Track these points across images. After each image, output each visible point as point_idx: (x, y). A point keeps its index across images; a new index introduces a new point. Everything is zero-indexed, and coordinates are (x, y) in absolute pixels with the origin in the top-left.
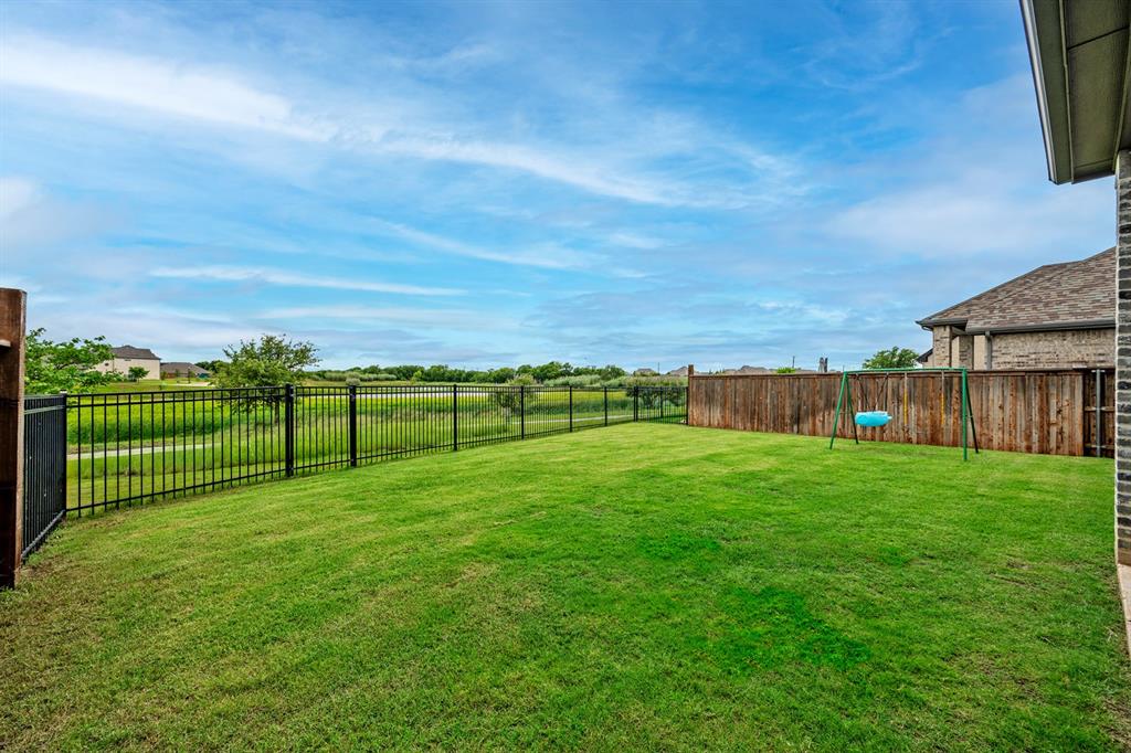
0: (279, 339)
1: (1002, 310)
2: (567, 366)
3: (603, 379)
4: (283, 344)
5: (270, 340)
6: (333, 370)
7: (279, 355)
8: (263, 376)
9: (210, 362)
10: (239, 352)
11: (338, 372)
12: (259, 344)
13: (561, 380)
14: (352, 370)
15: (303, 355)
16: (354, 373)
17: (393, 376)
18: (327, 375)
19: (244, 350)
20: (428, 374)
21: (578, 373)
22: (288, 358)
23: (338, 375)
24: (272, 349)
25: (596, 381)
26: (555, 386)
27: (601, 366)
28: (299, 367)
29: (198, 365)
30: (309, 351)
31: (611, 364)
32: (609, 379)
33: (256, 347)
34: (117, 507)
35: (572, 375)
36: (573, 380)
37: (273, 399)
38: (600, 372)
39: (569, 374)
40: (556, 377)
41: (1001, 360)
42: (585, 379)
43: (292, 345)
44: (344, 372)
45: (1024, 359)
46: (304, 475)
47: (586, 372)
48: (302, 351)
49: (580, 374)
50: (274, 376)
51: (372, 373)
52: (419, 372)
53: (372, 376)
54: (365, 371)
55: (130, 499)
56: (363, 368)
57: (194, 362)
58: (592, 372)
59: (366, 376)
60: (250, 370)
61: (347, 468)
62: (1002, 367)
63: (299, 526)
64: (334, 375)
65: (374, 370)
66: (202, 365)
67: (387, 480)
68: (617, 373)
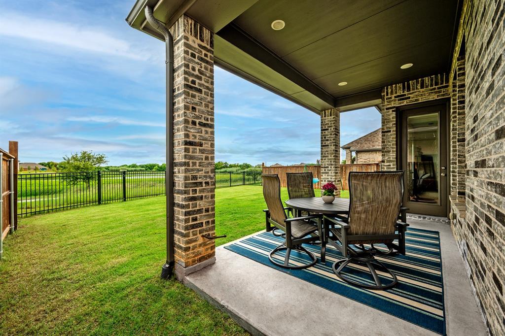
0: (89, 152)
1: (361, 144)
2: (226, 163)
3: (242, 169)
4: (91, 155)
5: (85, 153)
6: (113, 166)
7: (89, 159)
8: (82, 169)
9: (46, 162)
10: (70, 158)
11: (116, 167)
12: (79, 155)
13: (223, 170)
14: (123, 166)
15: (100, 159)
16: (124, 167)
17: (144, 169)
18: (110, 168)
19: (73, 158)
20: (161, 168)
21: (231, 166)
22: (93, 161)
23: (115, 169)
24: (86, 157)
25: (238, 170)
26: (221, 172)
27: (241, 163)
28: (98, 165)
29: (40, 164)
30: (103, 157)
31: (245, 162)
32: (244, 169)
33: (78, 156)
34: (35, 214)
35: (228, 167)
36: (229, 170)
37: (88, 178)
38: (240, 166)
39: (227, 167)
40: (221, 168)
41: (360, 161)
42: (234, 169)
43: (95, 155)
44: (118, 167)
45: (366, 160)
46: (105, 204)
47: (235, 166)
48: (100, 158)
49: (231, 167)
50: (87, 169)
51: (133, 167)
52: (157, 167)
53: (133, 169)
54: (129, 167)
55: (40, 211)
56: (128, 165)
57: (37, 162)
58: (237, 166)
59: (130, 169)
60: (75, 166)
61: (122, 201)
62: (360, 163)
63: (107, 214)
64: (113, 168)
65: (134, 166)
66: (42, 164)
67: (138, 203)
68: (248, 166)
